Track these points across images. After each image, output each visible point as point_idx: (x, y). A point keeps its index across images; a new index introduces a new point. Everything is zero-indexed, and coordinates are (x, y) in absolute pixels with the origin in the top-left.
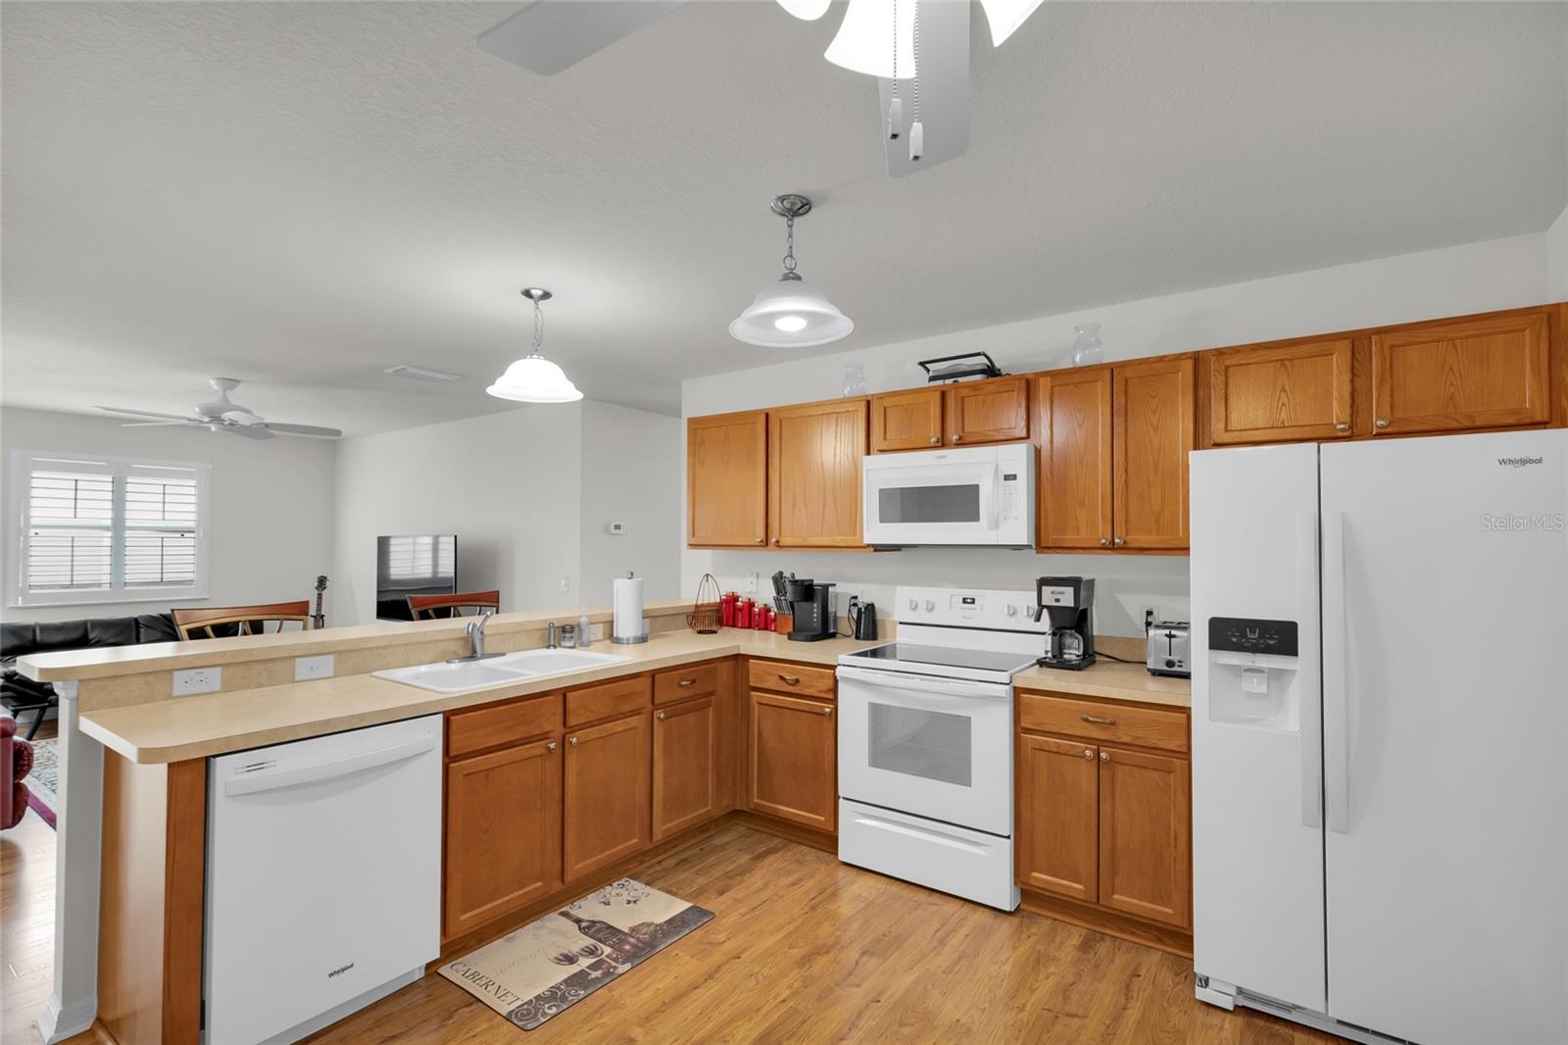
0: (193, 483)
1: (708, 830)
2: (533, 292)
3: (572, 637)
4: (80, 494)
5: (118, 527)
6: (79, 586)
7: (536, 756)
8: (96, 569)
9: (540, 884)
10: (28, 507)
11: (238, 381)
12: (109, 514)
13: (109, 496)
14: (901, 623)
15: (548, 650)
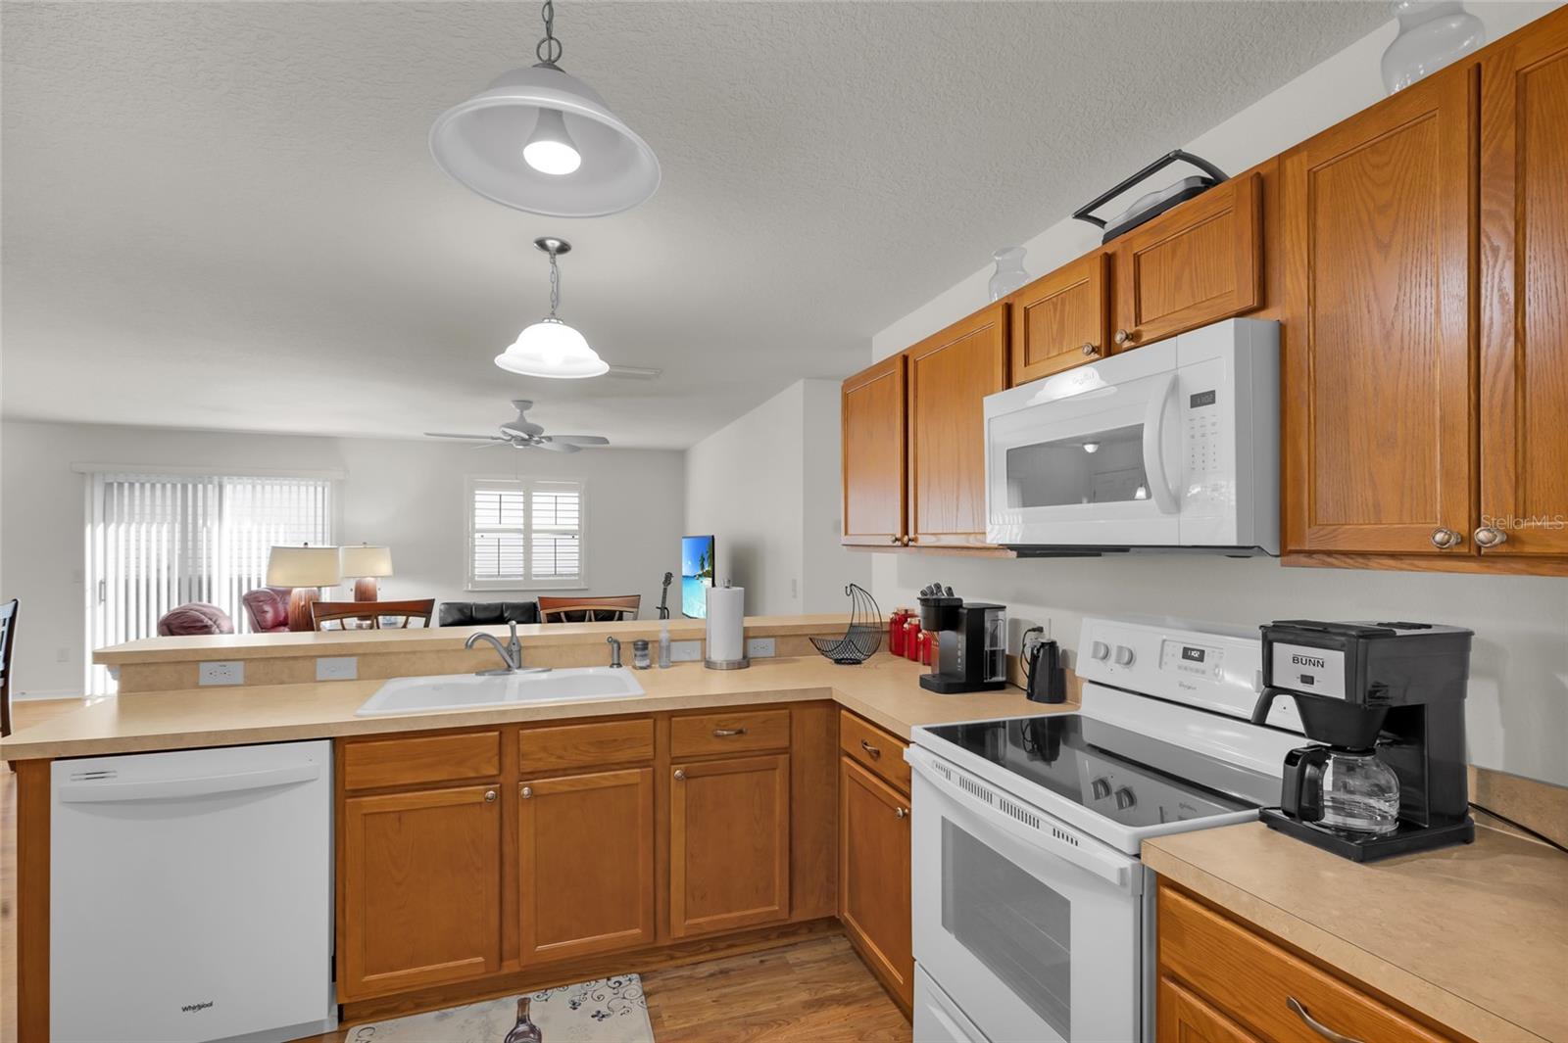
0: (577, 494)
1: (794, 933)
2: (549, 243)
3: (645, 655)
4: (503, 506)
5: (527, 531)
6: (503, 576)
7: (473, 804)
8: (513, 566)
9: (480, 959)
10: (474, 516)
11: (530, 402)
12: (522, 521)
13: (521, 506)
14: (1091, 682)
15: (612, 669)
